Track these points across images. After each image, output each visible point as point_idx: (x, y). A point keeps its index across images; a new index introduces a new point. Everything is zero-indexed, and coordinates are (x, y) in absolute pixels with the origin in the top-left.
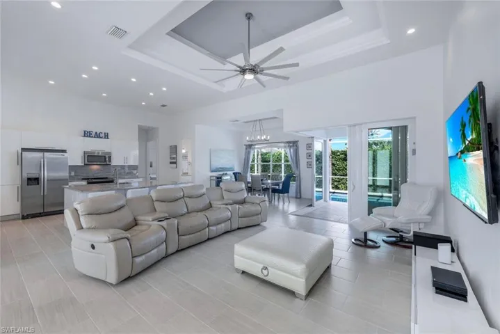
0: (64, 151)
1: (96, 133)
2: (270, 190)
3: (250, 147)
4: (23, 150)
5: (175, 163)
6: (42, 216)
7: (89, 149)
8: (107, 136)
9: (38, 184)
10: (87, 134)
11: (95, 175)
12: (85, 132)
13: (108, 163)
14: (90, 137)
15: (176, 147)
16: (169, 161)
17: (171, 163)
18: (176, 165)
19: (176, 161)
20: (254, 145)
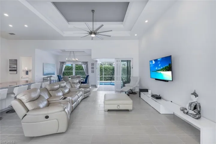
2: (80, 83)
3: (63, 63)
5: (16, 70)
15: (16, 60)
16: (9, 69)
17: (10, 70)
18: (16, 72)
19: (16, 69)
20: (66, 62)
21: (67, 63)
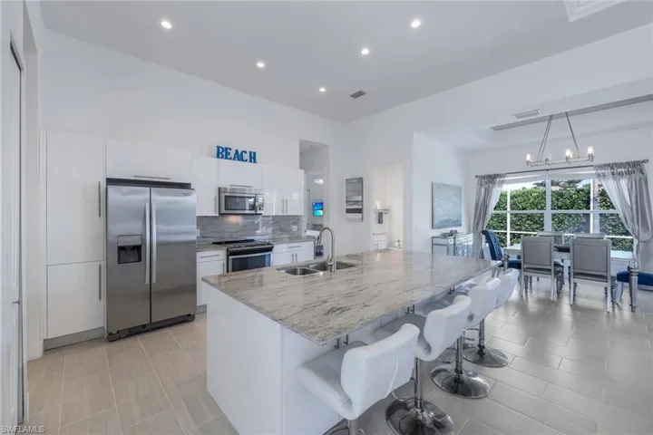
0: (185, 186)
1: (237, 151)
3: (490, 179)
4: (111, 181)
5: (360, 211)
6: (148, 331)
7: (227, 183)
8: (253, 158)
9: (140, 260)
10: (222, 153)
11: (235, 235)
12: (218, 148)
13: (259, 212)
14: (226, 158)
15: (360, 180)
16: (345, 207)
17: (348, 211)
18: (360, 215)
19: (360, 207)
20: (504, 175)
21: (506, 179)
